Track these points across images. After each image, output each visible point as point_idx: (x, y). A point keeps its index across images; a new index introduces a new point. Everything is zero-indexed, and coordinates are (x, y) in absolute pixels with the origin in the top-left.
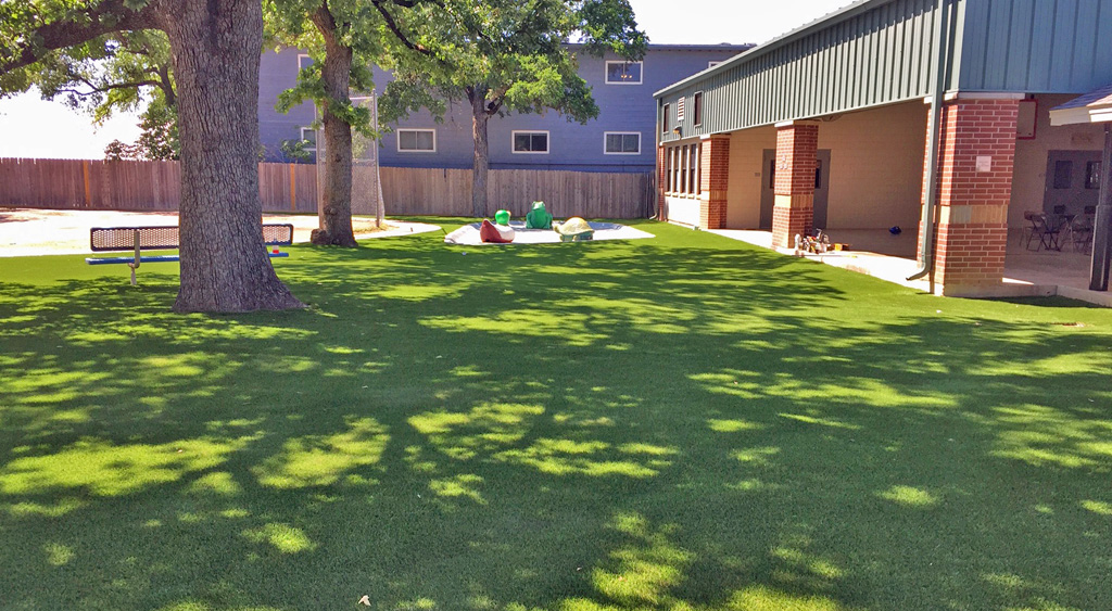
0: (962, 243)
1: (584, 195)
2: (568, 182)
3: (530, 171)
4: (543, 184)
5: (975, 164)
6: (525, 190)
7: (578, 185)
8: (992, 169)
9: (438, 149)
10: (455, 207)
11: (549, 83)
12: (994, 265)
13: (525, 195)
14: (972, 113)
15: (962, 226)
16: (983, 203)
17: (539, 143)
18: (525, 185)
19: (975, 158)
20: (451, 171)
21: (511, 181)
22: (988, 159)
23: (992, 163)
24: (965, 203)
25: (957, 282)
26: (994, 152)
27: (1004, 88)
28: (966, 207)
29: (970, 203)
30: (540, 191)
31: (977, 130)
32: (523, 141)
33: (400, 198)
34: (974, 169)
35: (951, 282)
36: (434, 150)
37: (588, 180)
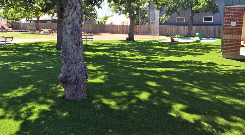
0: (227, 44)
1: (219, 32)
2: (215, 29)
3: (205, 26)
4: (208, 29)
5: (231, 24)
6: (203, 30)
7: (217, 29)
8: (236, 25)
9: (185, 21)
10: (186, 34)
11: (203, 6)
12: (237, 50)
13: (203, 32)
14: (230, 11)
15: (228, 40)
16: (234, 34)
17: (210, 19)
18: (203, 29)
19: (231, 22)
20: (186, 26)
21: (200, 28)
22: (235, 23)
23: (236, 24)
24: (228, 34)
25: (226, 54)
26: (237, 21)
27: (239, 4)
28: (228, 35)
29: (230, 34)
30: (207, 31)
31: (232, 15)
32: (206, 19)
33: (174, 32)
34: (231, 25)
35: (224, 54)
36: (185, 22)
37: (220, 28)
